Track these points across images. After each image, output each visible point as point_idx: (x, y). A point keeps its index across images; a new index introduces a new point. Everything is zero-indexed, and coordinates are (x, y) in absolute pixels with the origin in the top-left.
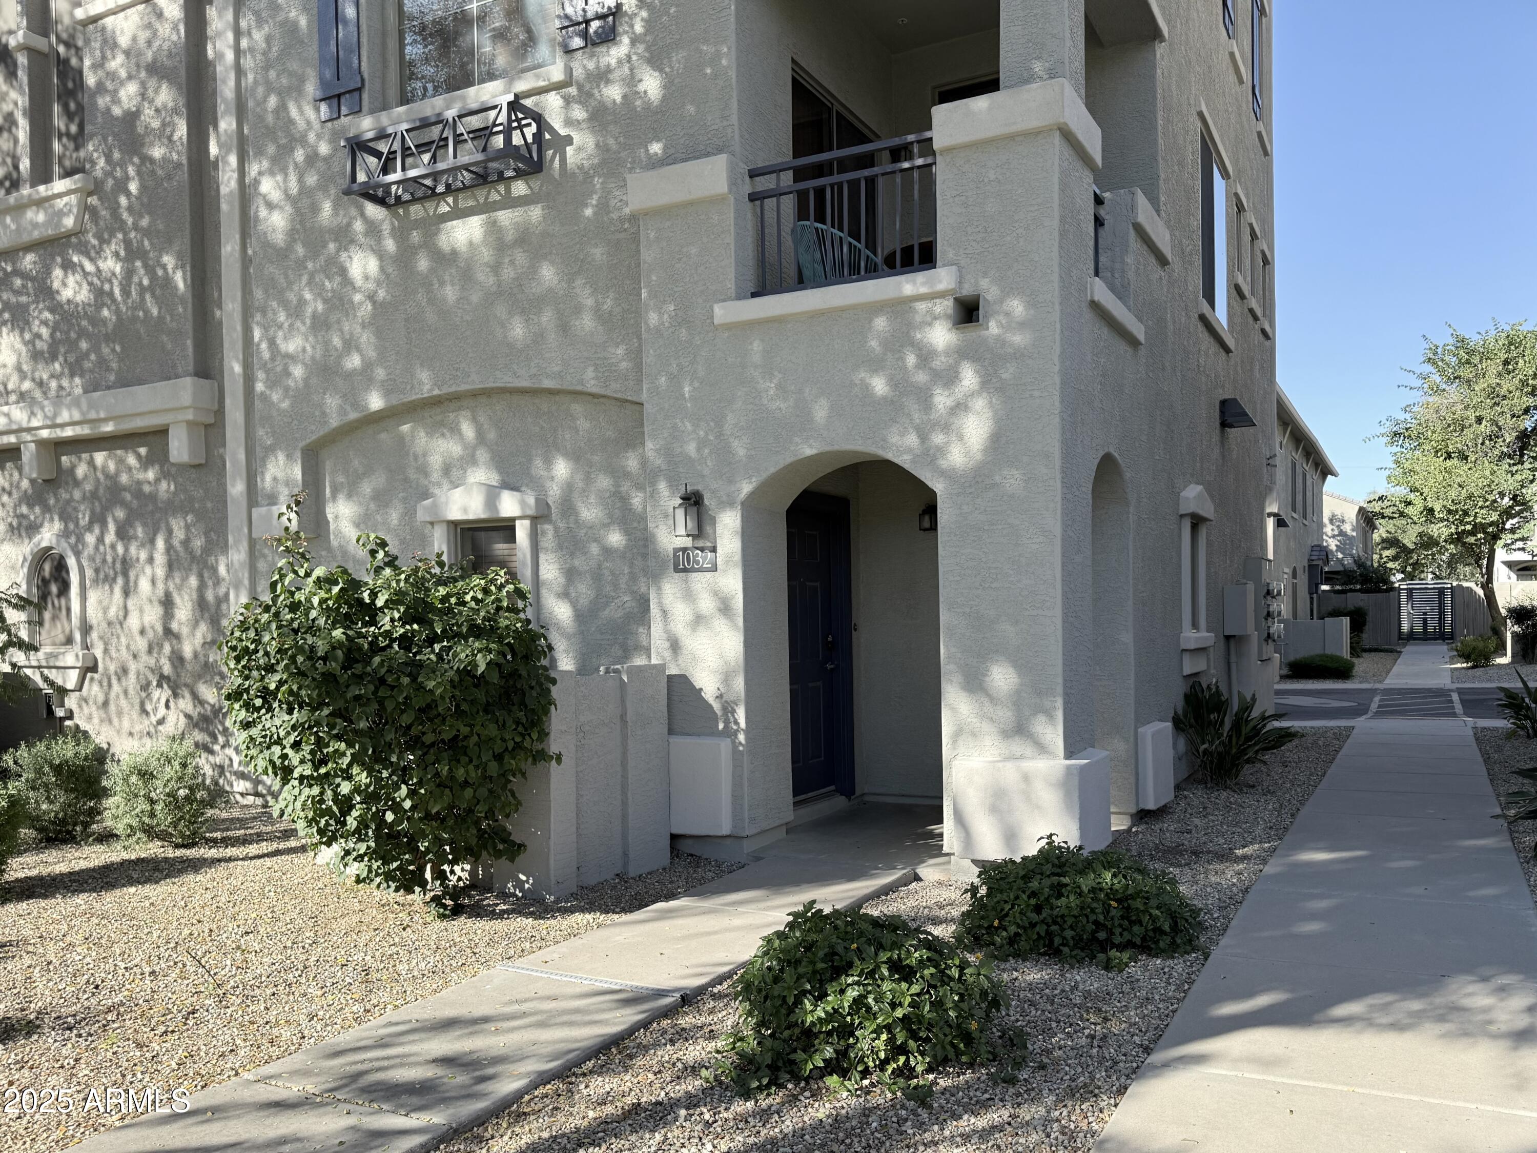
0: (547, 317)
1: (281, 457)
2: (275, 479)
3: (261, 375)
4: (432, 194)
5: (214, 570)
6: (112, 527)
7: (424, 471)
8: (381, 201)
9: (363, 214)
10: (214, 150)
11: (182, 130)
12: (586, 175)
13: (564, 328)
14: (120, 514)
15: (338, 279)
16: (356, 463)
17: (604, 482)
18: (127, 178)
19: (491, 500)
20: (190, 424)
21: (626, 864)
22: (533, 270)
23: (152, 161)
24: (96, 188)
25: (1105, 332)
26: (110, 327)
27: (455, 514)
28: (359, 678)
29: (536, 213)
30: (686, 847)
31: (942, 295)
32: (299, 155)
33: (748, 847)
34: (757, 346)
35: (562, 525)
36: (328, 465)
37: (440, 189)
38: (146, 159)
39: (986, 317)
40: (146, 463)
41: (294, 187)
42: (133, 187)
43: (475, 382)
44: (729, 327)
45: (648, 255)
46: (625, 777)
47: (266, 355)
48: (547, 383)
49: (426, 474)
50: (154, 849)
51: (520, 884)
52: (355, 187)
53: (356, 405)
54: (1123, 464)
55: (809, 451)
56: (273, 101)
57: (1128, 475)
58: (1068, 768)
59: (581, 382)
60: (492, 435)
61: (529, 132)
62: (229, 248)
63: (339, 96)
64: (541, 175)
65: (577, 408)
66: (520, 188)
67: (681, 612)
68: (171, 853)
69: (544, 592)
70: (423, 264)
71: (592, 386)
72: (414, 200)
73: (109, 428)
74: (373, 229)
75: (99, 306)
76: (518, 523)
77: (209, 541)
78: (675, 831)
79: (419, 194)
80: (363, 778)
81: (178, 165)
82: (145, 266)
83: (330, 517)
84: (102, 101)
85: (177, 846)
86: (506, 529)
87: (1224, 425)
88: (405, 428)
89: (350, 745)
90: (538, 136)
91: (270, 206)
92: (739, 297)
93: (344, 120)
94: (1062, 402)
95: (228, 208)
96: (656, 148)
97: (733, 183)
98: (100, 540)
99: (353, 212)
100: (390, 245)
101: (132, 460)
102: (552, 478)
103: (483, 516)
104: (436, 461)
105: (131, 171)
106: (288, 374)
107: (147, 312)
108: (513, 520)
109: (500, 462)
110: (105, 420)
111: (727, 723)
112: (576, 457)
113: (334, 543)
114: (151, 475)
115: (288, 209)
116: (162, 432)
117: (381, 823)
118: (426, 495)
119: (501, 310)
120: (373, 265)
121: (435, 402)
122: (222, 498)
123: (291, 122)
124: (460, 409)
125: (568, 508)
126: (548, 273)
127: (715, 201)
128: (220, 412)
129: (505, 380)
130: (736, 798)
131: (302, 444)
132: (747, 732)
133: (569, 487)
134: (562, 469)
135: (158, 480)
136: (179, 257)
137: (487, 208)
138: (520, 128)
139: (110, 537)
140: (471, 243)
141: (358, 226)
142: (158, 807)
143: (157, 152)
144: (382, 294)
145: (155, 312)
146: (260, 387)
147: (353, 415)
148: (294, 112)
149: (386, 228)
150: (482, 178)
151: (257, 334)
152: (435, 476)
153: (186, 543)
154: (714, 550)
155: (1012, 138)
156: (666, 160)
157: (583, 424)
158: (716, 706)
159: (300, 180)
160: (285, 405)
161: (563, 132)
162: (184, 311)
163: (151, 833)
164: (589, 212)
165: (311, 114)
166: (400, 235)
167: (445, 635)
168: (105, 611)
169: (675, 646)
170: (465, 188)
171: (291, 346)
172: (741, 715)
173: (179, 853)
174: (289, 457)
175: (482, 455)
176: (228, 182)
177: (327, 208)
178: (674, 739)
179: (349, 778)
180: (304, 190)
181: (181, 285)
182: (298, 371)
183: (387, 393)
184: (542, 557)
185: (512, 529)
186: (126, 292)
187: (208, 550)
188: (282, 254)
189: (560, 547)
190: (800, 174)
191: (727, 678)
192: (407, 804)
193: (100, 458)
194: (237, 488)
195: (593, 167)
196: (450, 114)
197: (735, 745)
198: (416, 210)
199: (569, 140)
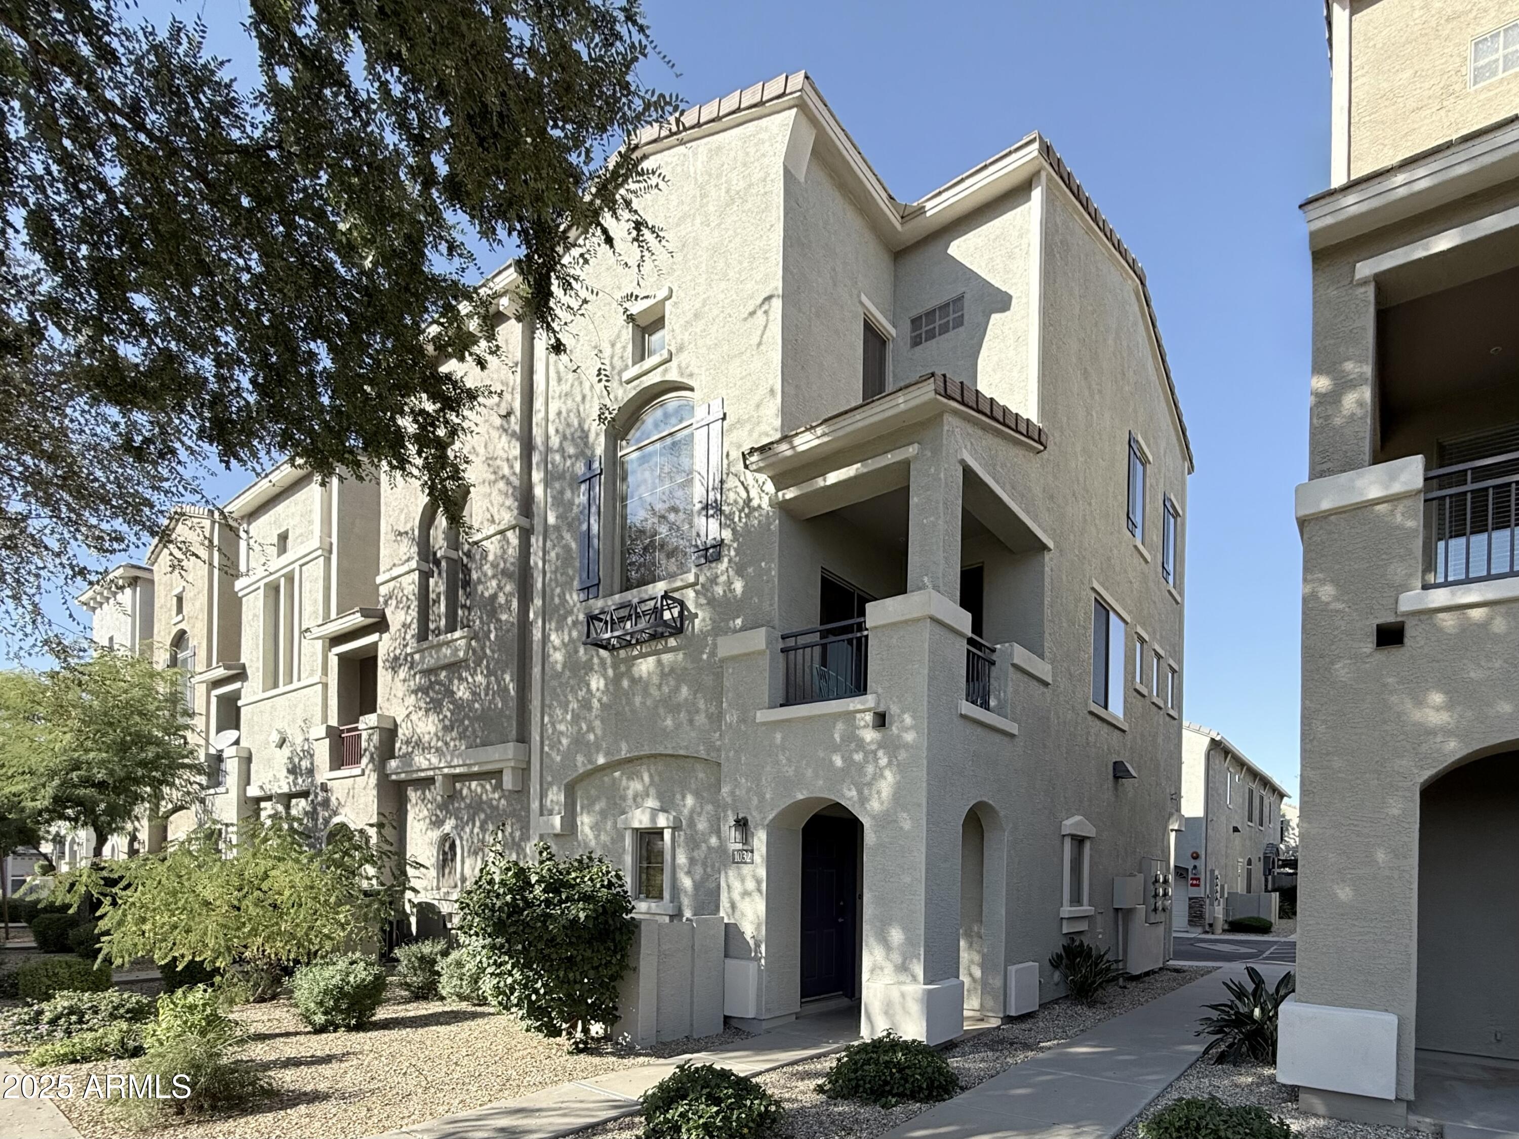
0: (683, 715)
1: (555, 788)
2: (552, 801)
3: (547, 742)
4: (629, 644)
5: (524, 850)
6: (478, 824)
7: (624, 798)
8: (605, 648)
9: (598, 655)
10: (531, 615)
11: (515, 604)
12: (704, 635)
13: (691, 721)
14: (482, 816)
15: (584, 690)
16: (593, 792)
17: (709, 807)
18: (490, 631)
19: (653, 819)
20: (514, 768)
21: (691, 1031)
22: (677, 689)
23: (501, 621)
24: (475, 637)
25: (979, 730)
26: (479, 712)
27: (636, 825)
28: (515, 923)
29: (680, 656)
30: (734, 1023)
31: (868, 710)
32: (570, 620)
33: (765, 1026)
34: (779, 736)
35: (688, 832)
36: (579, 794)
37: (634, 641)
38: (499, 620)
39: (891, 724)
40: (494, 790)
41: (566, 639)
42: (492, 636)
43: (646, 751)
44: (764, 724)
45: (726, 683)
46: (693, 981)
47: (550, 731)
48: (682, 752)
49: (624, 800)
50: (464, 1006)
51: (625, 1038)
52: (589, 640)
53: (590, 762)
54: (997, 808)
55: (800, 797)
56: (558, 590)
57: (1002, 814)
58: (925, 990)
59: (697, 752)
60: (657, 779)
61: (676, 612)
62: (536, 671)
63: (588, 588)
64: (682, 636)
65: (698, 766)
66: (672, 642)
67: (737, 886)
68: (471, 1009)
69: (678, 870)
70: (625, 683)
71: (703, 754)
72: (621, 647)
73: (476, 769)
74: (603, 662)
75: (474, 701)
76: (666, 831)
77: (522, 834)
78: (727, 1014)
79: (624, 643)
80: (518, 975)
81: (513, 624)
82: (496, 679)
83: (579, 823)
84: (480, 588)
85: (475, 1005)
86: (659, 833)
87: (1116, 778)
88: (617, 774)
89: (511, 957)
90: (681, 613)
91: (555, 649)
92: (771, 707)
93: (591, 602)
94: (928, 774)
95: (536, 647)
96: (739, 622)
97: (769, 643)
98: (472, 832)
99: (594, 653)
100: (610, 672)
101: (488, 787)
102: (684, 805)
103: (649, 826)
104: (630, 793)
105: (492, 627)
106: (560, 742)
107: (496, 705)
108: (663, 828)
109: (660, 796)
110: (474, 764)
111: (756, 952)
112: (697, 794)
113: (580, 837)
114: (496, 796)
115: (563, 651)
116: (500, 772)
117: (530, 1001)
118: (624, 813)
119: (661, 711)
120: (602, 683)
121: (629, 761)
122: (528, 810)
123: (567, 601)
124: (641, 765)
125: (692, 823)
126: (684, 691)
127: (761, 653)
128: (529, 762)
129: (661, 750)
130: (759, 997)
131: (565, 782)
132: (765, 958)
133: (692, 811)
134: (690, 801)
135: (500, 798)
136: (512, 676)
137: (656, 653)
138: (669, 609)
139: (476, 830)
140: (649, 673)
141: (596, 660)
142: (464, 983)
143: (504, 617)
144: (605, 699)
145: (500, 705)
146: (546, 749)
147: (590, 767)
148: (568, 597)
149: (609, 661)
150: (654, 637)
151: (546, 719)
152: (630, 802)
153: (511, 834)
154: (752, 851)
155: (906, 622)
156: (744, 629)
157: (701, 775)
158: (752, 943)
159: (570, 635)
160: (558, 758)
161: (693, 611)
162: (513, 704)
163: (462, 998)
164: (705, 657)
165: (575, 597)
166: (615, 667)
167: (568, 899)
168: (473, 870)
169: (733, 906)
170: (645, 641)
171: (562, 727)
172: (763, 948)
173: (473, 1009)
174: (559, 788)
175: (652, 791)
176: (537, 635)
177: (582, 651)
178: (727, 961)
179: (512, 976)
180: (571, 640)
181: (512, 693)
182: (565, 741)
183: (606, 755)
184: (678, 851)
185: (662, 834)
186: (487, 694)
187: (521, 839)
188: (559, 675)
189: (687, 844)
190: (824, 634)
191: (758, 926)
192: (542, 991)
193: (474, 784)
194: (535, 805)
195: (708, 631)
196: (635, 601)
197: (759, 966)
198: (622, 653)
199: (696, 615)
